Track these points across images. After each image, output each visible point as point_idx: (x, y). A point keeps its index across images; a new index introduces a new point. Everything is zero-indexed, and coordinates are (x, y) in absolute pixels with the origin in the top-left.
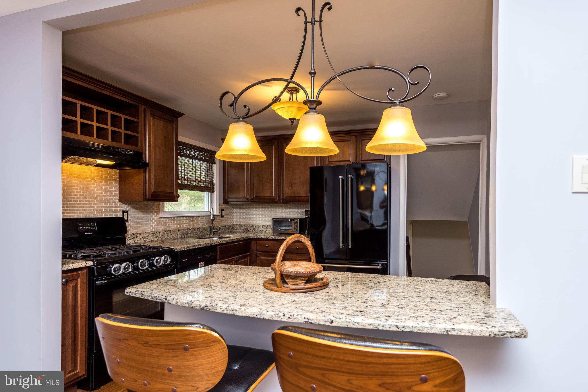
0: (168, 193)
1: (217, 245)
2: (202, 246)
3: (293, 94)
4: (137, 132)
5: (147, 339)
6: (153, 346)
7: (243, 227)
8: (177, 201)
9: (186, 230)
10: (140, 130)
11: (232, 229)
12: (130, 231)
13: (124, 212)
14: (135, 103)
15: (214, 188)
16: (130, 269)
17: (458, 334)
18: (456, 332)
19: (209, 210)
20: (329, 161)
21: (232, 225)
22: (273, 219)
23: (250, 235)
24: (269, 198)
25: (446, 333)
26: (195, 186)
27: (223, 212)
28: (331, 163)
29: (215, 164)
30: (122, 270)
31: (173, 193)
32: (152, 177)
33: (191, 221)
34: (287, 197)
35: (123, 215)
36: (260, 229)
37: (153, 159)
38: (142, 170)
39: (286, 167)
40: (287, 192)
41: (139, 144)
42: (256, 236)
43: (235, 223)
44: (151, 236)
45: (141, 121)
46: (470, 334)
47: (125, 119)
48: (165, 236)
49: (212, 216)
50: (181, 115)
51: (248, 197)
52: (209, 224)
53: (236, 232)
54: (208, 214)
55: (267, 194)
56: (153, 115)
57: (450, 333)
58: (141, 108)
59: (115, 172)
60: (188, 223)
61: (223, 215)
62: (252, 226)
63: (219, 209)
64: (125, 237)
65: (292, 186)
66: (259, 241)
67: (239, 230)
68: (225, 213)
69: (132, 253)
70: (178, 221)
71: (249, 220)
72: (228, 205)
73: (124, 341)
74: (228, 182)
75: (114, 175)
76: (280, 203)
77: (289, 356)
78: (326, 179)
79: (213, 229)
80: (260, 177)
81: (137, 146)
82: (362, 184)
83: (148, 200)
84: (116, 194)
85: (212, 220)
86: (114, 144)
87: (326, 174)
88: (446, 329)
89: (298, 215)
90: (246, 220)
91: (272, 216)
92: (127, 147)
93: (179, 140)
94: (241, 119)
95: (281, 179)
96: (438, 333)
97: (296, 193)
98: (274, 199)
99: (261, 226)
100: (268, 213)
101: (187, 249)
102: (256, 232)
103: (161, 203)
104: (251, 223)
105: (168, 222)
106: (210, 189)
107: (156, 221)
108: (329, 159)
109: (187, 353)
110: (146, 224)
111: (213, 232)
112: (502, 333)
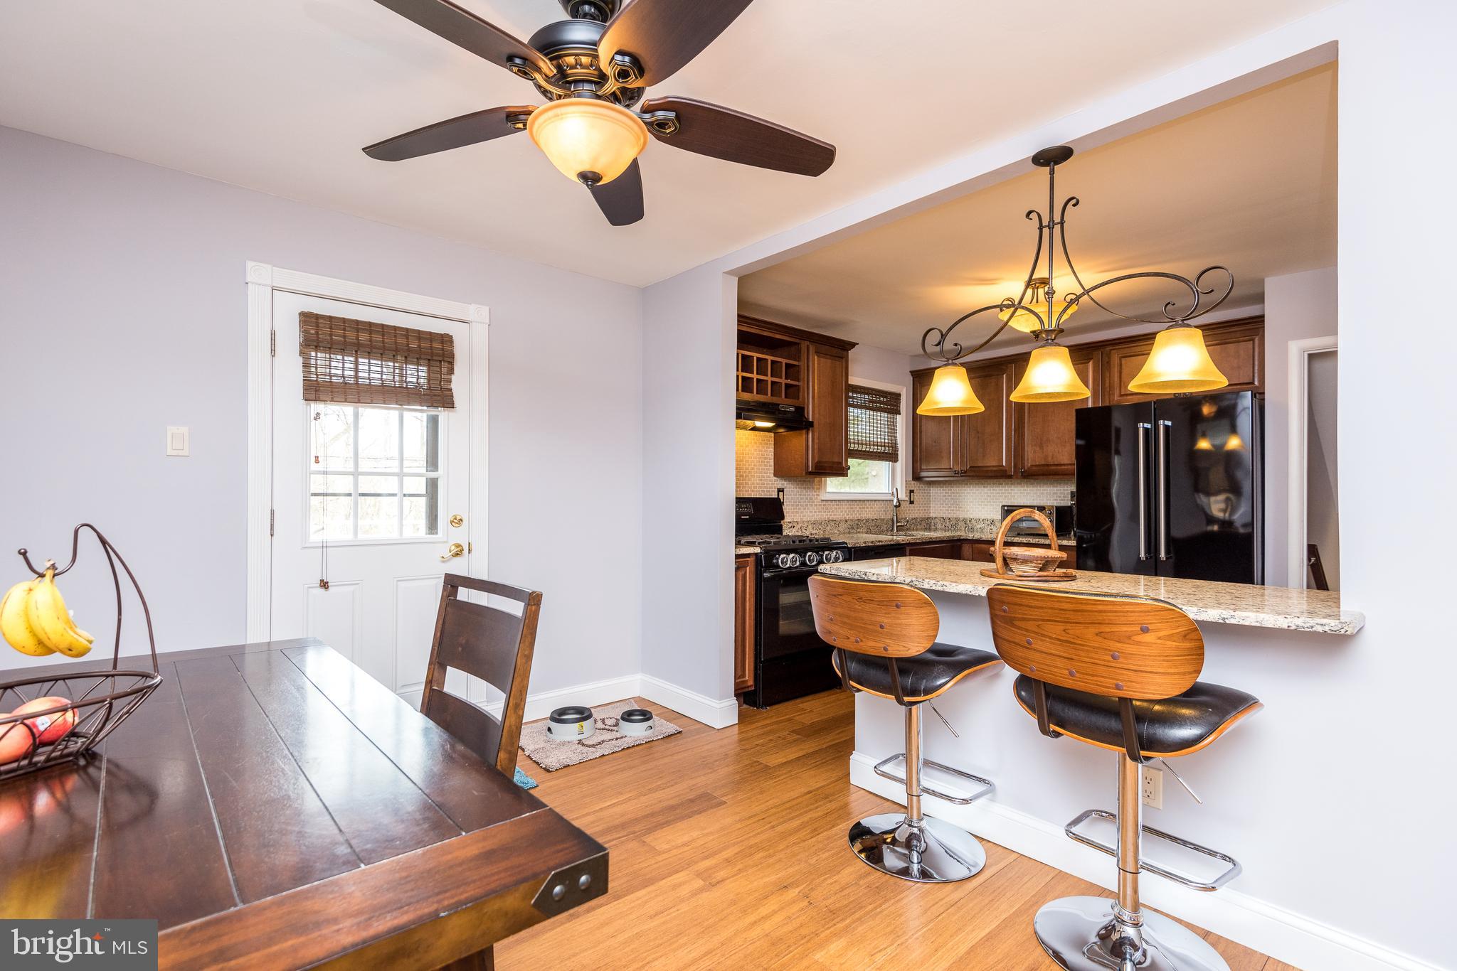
0: (834, 463)
1: (906, 544)
2: (883, 543)
3: (1037, 288)
4: (798, 381)
5: (861, 594)
6: (867, 601)
7: (948, 521)
8: (846, 475)
9: (857, 522)
10: (802, 376)
11: (927, 523)
12: (787, 519)
13: (780, 490)
14: (797, 341)
15: (897, 454)
16: (798, 564)
17: (1240, 623)
18: (1237, 620)
19: (890, 492)
20: (1121, 395)
21: (928, 519)
22: (1004, 506)
23: (962, 534)
24: (995, 469)
25: (1222, 621)
26: (868, 452)
27: (912, 494)
28: (1125, 397)
29: (900, 414)
30: (789, 562)
31: (841, 463)
32: (816, 441)
33: (864, 508)
34: (1032, 466)
35: (778, 495)
36: (979, 526)
37: (817, 416)
38: (804, 431)
39: (1029, 413)
40: (1032, 456)
41: (801, 397)
42: (970, 536)
43: (933, 515)
44: (810, 527)
45: (803, 364)
46: (1258, 625)
47: (786, 364)
48: (829, 528)
49: (895, 501)
50: (853, 345)
51: (958, 468)
52: (890, 514)
53: (936, 530)
54: (889, 497)
55: (991, 462)
56: (817, 353)
57: (1227, 621)
58: (804, 344)
59: (770, 437)
60: (858, 511)
61: (912, 500)
62: (964, 520)
63: (906, 490)
64: (782, 525)
65: (1041, 447)
66: (977, 545)
67: (939, 526)
68: (915, 497)
69: (797, 542)
70: (845, 506)
71: (959, 510)
72: (920, 484)
73: (839, 597)
74: (921, 444)
75: (769, 441)
76: (1017, 478)
77: (1005, 611)
78: (1118, 431)
79: (897, 522)
80: (978, 432)
81: (798, 399)
82: (1204, 435)
83: (811, 473)
84: (771, 466)
85: (896, 506)
86: (775, 400)
87: (1117, 420)
88: (1223, 616)
89: (1056, 500)
90: (953, 510)
91: (1002, 502)
92: (789, 401)
93: (849, 383)
94: (950, 362)
95: (1019, 433)
96: (1210, 620)
97: (1050, 459)
98: (1006, 471)
99: (981, 520)
100: (994, 496)
101: (864, 545)
102: (972, 530)
103: (823, 479)
104: (961, 516)
105: (831, 508)
106: (891, 456)
107: (816, 505)
108: (1120, 390)
109: (899, 610)
110: (804, 509)
111: (897, 527)
112: (1308, 625)
